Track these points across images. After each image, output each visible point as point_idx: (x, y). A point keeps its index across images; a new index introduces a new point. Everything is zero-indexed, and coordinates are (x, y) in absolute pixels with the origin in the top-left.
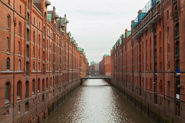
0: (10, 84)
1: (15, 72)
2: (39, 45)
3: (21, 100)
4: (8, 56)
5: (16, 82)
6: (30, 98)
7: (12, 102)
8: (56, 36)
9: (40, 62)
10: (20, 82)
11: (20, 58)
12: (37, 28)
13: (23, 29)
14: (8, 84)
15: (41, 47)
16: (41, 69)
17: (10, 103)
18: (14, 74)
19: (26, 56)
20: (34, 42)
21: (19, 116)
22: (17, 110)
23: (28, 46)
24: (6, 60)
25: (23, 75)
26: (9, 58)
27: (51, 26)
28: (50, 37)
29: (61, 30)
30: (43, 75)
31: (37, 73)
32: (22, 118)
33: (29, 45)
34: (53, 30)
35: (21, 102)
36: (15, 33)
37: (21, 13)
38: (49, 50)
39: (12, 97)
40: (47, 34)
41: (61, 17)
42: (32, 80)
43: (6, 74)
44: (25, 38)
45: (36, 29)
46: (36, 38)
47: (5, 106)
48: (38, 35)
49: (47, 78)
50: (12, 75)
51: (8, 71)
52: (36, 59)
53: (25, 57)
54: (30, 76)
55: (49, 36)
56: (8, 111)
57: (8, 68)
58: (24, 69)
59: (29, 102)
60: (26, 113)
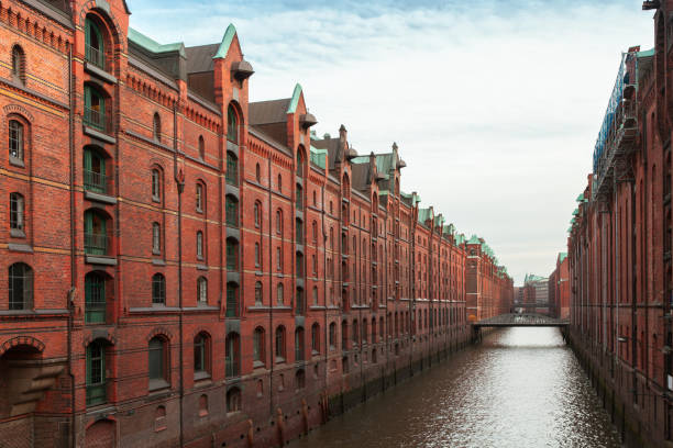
0: (169, 340)
1: (185, 309)
2: (281, 234)
3: (209, 382)
4: (159, 270)
5: (189, 336)
6: (244, 377)
7: (175, 384)
8: (353, 207)
9: (284, 282)
10: (203, 336)
11: (201, 273)
12: (269, 191)
13: (212, 198)
14: (160, 339)
15: (287, 240)
16: (287, 302)
17: (169, 388)
18: (180, 314)
19: (224, 269)
20: (260, 229)
21: (202, 422)
22: (197, 405)
23: (232, 241)
24: (149, 280)
25: (216, 316)
26: (159, 277)
27: (327, 182)
28: (324, 213)
29: (374, 188)
30: (300, 318)
31: (271, 311)
32: (214, 426)
33: (238, 238)
34: (338, 193)
35: (210, 386)
36: (182, 211)
37: (203, 156)
38: (321, 249)
39: (175, 375)
40: (310, 203)
41: (375, 153)
42: (253, 328)
43: (153, 314)
44: (220, 220)
45: (267, 194)
46: (266, 217)
47: (151, 394)
48: (274, 210)
49: (316, 326)
50: (176, 318)
51: (158, 307)
52: (267, 273)
53: (221, 271)
54: (244, 319)
55: (320, 208)
56: (162, 408)
57: (157, 301)
58: (220, 303)
59: (243, 387)
60: (229, 414)
